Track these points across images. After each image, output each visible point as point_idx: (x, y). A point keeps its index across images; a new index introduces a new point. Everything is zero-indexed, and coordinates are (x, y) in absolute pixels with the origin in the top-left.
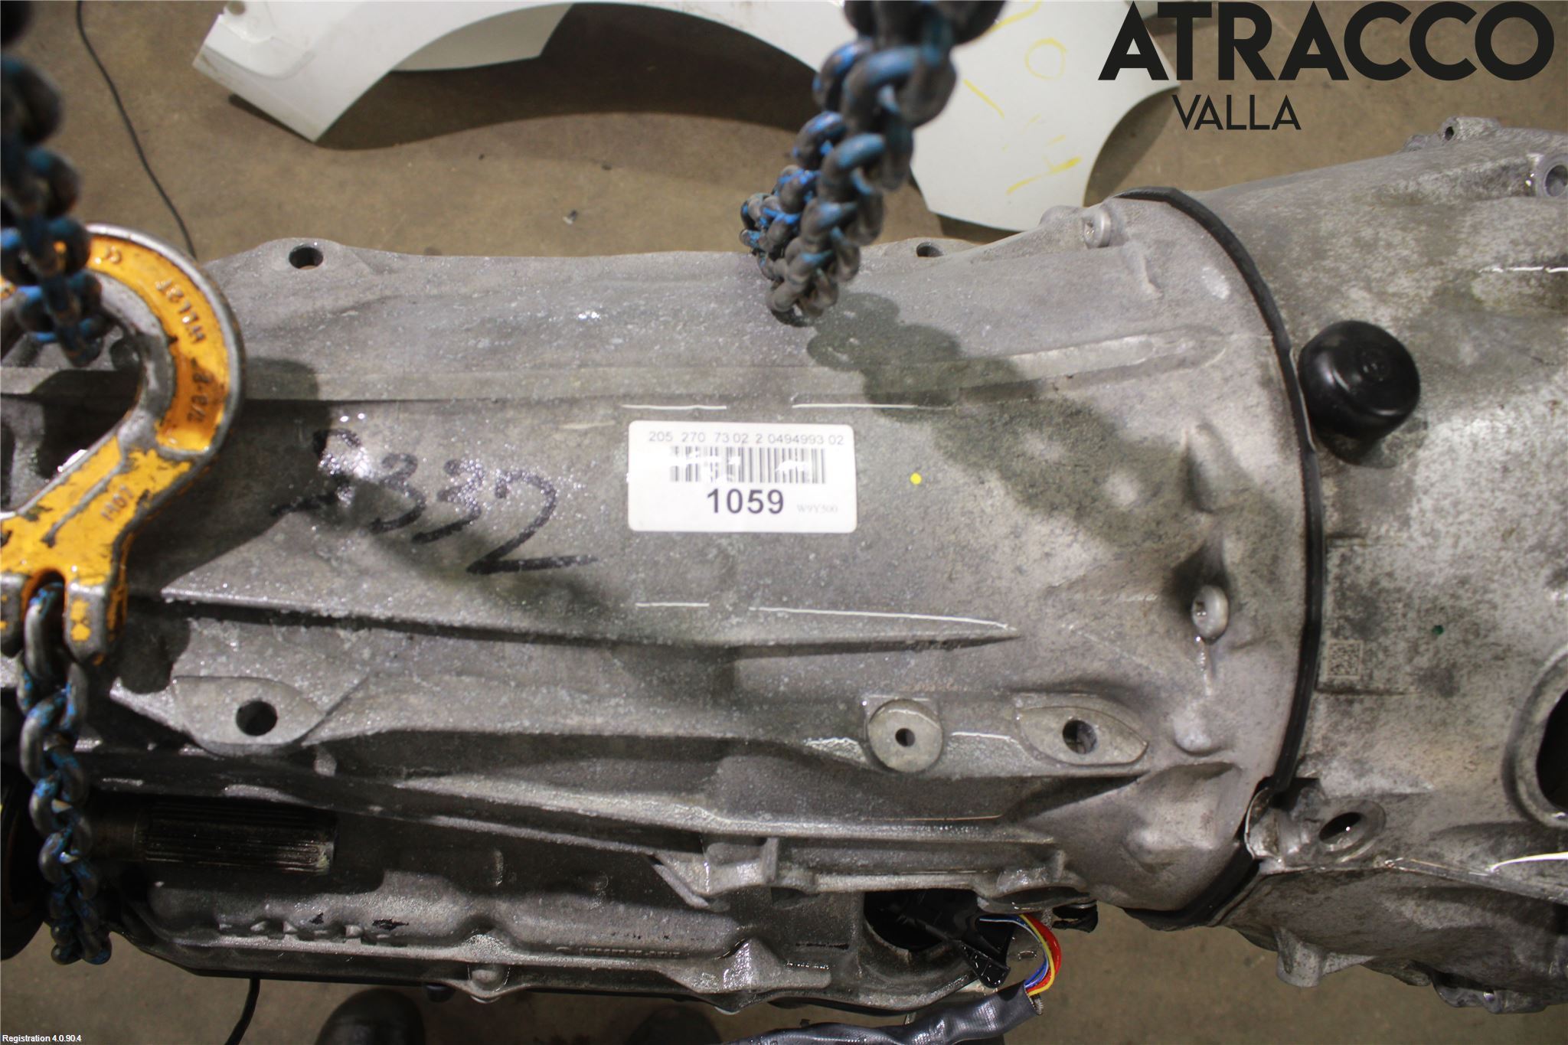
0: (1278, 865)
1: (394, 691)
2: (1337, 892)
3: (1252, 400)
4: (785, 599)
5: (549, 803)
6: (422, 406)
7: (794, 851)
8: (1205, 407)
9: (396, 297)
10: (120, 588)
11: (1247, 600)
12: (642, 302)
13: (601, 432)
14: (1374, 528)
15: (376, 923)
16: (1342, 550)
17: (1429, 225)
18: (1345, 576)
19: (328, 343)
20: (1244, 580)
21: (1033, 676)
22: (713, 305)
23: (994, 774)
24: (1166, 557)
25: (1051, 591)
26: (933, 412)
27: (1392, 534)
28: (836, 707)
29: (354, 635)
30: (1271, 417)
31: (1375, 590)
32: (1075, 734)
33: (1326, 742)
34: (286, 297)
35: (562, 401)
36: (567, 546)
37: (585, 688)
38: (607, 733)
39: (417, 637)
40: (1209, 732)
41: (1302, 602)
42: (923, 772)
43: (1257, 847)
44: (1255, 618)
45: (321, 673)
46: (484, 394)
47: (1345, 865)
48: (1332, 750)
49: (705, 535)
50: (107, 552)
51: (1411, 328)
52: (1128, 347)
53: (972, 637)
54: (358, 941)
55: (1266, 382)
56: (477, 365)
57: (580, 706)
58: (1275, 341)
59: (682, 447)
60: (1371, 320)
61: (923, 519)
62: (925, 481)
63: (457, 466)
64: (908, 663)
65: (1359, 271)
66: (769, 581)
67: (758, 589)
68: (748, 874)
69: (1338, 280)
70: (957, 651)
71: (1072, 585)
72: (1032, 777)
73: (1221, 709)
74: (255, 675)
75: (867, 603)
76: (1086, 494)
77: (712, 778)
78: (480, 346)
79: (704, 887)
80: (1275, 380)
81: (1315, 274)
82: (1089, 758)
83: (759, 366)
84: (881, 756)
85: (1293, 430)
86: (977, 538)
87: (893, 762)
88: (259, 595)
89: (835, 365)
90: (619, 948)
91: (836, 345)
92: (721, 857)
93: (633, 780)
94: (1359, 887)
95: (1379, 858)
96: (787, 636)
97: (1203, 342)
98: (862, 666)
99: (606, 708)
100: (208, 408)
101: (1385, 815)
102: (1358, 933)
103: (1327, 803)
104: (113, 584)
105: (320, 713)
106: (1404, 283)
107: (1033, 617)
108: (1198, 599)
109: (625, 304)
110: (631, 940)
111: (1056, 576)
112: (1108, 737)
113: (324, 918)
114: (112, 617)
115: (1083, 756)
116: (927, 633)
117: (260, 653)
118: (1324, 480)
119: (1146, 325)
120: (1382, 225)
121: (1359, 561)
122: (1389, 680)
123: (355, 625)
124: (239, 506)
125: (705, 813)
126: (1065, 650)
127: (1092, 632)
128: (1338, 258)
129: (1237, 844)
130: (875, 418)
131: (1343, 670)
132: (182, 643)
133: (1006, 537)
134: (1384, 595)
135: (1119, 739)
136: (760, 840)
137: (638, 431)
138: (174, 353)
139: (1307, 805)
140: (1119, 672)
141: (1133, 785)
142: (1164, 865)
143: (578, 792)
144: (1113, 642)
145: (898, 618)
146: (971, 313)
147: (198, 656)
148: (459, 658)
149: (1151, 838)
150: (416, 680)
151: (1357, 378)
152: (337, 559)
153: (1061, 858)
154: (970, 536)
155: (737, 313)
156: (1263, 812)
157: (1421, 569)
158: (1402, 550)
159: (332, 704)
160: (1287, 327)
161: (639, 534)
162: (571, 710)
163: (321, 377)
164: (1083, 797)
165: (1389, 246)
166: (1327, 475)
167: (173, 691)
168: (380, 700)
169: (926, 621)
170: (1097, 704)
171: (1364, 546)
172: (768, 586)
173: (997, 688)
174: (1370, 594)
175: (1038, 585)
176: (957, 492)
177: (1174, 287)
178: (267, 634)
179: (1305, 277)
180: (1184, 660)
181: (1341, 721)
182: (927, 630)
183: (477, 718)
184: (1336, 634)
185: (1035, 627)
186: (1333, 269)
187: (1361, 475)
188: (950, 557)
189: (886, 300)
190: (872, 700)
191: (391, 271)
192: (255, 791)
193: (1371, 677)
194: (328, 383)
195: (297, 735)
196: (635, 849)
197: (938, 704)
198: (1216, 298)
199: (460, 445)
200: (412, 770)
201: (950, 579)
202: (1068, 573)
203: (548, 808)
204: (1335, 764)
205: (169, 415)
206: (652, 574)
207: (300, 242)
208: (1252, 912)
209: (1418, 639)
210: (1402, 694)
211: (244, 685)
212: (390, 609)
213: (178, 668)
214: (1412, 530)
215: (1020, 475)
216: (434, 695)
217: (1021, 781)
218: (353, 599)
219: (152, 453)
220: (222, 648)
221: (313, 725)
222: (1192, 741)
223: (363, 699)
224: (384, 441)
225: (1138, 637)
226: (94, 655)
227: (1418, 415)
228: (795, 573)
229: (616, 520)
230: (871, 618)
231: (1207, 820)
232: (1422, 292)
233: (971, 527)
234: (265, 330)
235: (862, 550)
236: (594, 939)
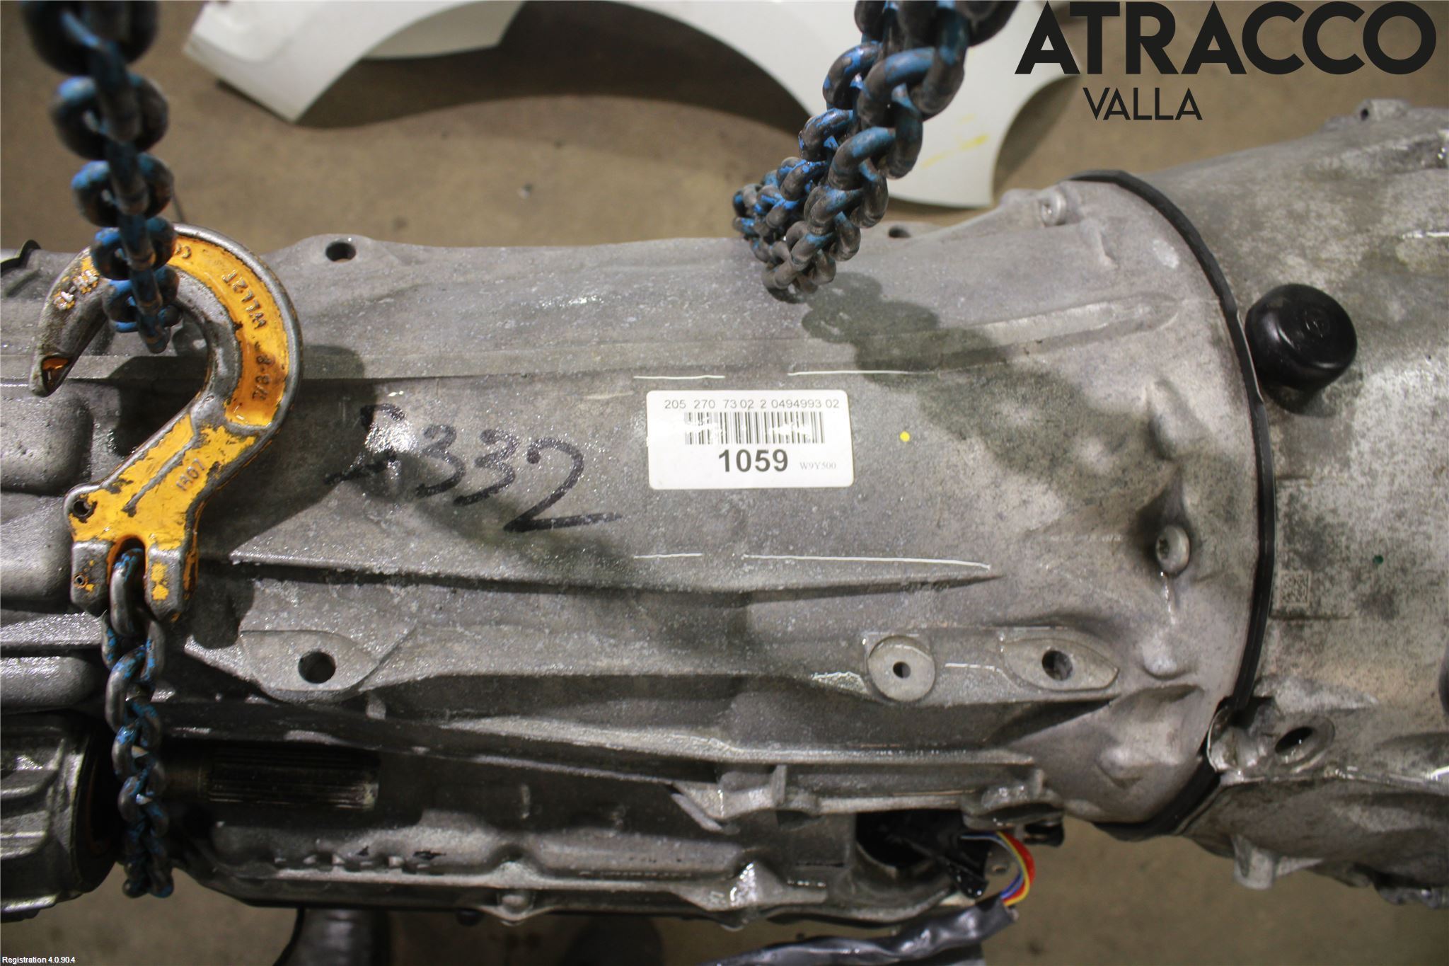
0: (1238, 777)
1: (440, 640)
2: (1290, 801)
3: (1204, 358)
4: (791, 548)
5: (580, 738)
6: (458, 381)
7: (800, 777)
8: (1162, 365)
9: (426, 285)
10: (193, 553)
11: (1206, 537)
12: (650, 284)
13: (621, 401)
14: (1318, 470)
15: (417, 854)
16: (1290, 490)
17: (1355, 197)
18: (1294, 514)
19: (369, 328)
20: (1203, 520)
21: (1014, 612)
22: (714, 286)
23: (982, 701)
24: (1131, 500)
25: (1029, 534)
26: (918, 377)
27: (1334, 474)
28: (839, 644)
29: (403, 590)
30: (1222, 373)
31: (1321, 525)
32: (1053, 663)
33: (1280, 664)
34: (327, 287)
35: (585, 374)
36: (594, 504)
37: (612, 632)
38: (633, 673)
39: (459, 591)
40: (1175, 658)
41: (1255, 538)
42: (919, 700)
43: (1218, 761)
44: (1214, 553)
45: (373, 626)
46: (514, 369)
47: (1297, 775)
48: (1285, 670)
49: (718, 492)
50: (182, 519)
51: (1343, 289)
52: (1091, 314)
53: (960, 577)
54: (399, 871)
55: (1216, 342)
56: (505, 344)
57: (608, 650)
58: (1223, 305)
59: (695, 413)
60: (1307, 283)
61: (913, 473)
62: (913, 438)
63: (492, 436)
64: (903, 603)
65: (1294, 240)
66: (776, 532)
67: (766, 540)
68: (758, 799)
69: (1275, 248)
70: (946, 591)
71: (1047, 529)
72: (1017, 703)
73: (1184, 637)
74: (314, 629)
75: (866, 550)
76: (1057, 446)
77: (727, 712)
78: (507, 326)
79: (720, 812)
80: (1224, 339)
81: (1254, 244)
82: (1066, 684)
83: (760, 339)
84: (882, 688)
85: (1242, 384)
86: (961, 489)
87: (892, 692)
88: (316, 556)
89: (828, 337)
90: (636, 871)
91: (828, 318)
92: (734, 784)
93: (655, 716)
94: (1310, 795)
95: (1329, 768)
96: (794, 581)
97: (1157, 307)
98: (861, 606)
99: (632, 651)
100: (269, 387)
101: (1333, 727)
102: (1308, 837)
103: (1282, 718)
104: (188, 548)
105: (374, 661)
106: (1335, 249)
107: (1013, 559)
108: (1161, 538)
109: (635, 286)
110: (647, 865)
111: (1034, 521)
112: (1082, 665)
113: (370, 851)
114: (187, 578)
115: (1061, 682)
116: (920, 575)
117: (318, 608)
118: (1272, 428)
119: (1106, 293)
120: (1312, 198)
121: (1305, 500)
122: (1335, 606)
123: (403, 582)
124: (297, 475)
125: (720, 744)
126: (1043, 587)
127: (1067, 570)
128: (1274, 229)
129: (1200, 759)
130: (866, 383)
131: (1293, 599)
132: (248, 602)
133: (988, 487)
134: (1329, 529)
135: (1092, 667)
136: (770, 768)
137: (655, 400)
138: (239, 338)
139: (1263, 721)
140: (1091, 606)
141: (1106, 708)
142: (1134, 780)
143: (605, 728)
144: (1085, 578)
145: (893, 562)
146: (946, 287)
147: (262, 611)
148: (498, 609)
149: (1122, 755)
150: (459, 629)
151: (1300, 334)
152: (386, 522)
153: (1039, 776)
154: (955, 487)
155: (737, 293)
156: (1223, 730)
157: (1362, 506)
158: (1343, 488)
159: (384, 653)
160: (1232, 292)
161: (658, 493)
162: (601, 653)
163: (366, 357)
164: (1060, 721)
165: (1319, 216)
166: (1273, 423)
167: (241, 646)
168: (427, 649)
169: (918, 564)
170: (1072, 636)
171: (1310, 486)
172: (776, 537)
173: (982, 624)
174: (1316, 530)
175: (1017, 530)
176: (942, 448)
177: (1128, 259)
178: (324, 591)
179: (1245, 247)
180: (1149, 593)
181: (1293, 646)
182: (919, 572)
183: (516, 663)
184: (1286, 566)
185: (1015, 567)
186: (1270, 239)
187: (1302, 422)
188: (938, 506)
189: (869, 279)
190: (871, 638)
191: (418, 262)
192: (310, 736)
193: (1319, 603)
194: (373, 363)
195: (355, 682)
196: (655, 780)
197: (930, 638)
198: (1168, 268)
199: (493, 416)
200: (455, 712)
201: (938, 526)
202: (1044, 517)
203: (578, 743)
204: (1288, 683)
205: (235, 395)
206: (671, 528)
207: (336, 238)
208: (1213, 821)
209: (1360, 569)
210: (1348, 618)
211: (304, 638)
212: (436, 566)
213: (244, 625)
214: (1352, 470)
215: (998, 431)
216: (476, 644)
217: (1005, 707)
218: (402, 557)
219: (221, 429)
220: (283, 605)
221: (368, 672)
222: (1160, 667)
223: (412, 648)
224: (425, 413)
225: (1108, 573)
226: (172, 612)
227: (1354, 368)
228: (799, 524)
229: (638, 480)
230: (869, 563)
231: (1172, 738)
232: (1352, 257)
233: (956, 479)
234: (310, 317)
235: (859, 502)
236: (614, 864)
